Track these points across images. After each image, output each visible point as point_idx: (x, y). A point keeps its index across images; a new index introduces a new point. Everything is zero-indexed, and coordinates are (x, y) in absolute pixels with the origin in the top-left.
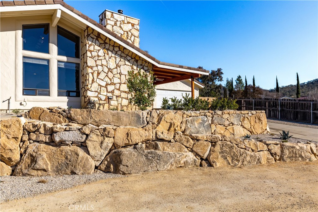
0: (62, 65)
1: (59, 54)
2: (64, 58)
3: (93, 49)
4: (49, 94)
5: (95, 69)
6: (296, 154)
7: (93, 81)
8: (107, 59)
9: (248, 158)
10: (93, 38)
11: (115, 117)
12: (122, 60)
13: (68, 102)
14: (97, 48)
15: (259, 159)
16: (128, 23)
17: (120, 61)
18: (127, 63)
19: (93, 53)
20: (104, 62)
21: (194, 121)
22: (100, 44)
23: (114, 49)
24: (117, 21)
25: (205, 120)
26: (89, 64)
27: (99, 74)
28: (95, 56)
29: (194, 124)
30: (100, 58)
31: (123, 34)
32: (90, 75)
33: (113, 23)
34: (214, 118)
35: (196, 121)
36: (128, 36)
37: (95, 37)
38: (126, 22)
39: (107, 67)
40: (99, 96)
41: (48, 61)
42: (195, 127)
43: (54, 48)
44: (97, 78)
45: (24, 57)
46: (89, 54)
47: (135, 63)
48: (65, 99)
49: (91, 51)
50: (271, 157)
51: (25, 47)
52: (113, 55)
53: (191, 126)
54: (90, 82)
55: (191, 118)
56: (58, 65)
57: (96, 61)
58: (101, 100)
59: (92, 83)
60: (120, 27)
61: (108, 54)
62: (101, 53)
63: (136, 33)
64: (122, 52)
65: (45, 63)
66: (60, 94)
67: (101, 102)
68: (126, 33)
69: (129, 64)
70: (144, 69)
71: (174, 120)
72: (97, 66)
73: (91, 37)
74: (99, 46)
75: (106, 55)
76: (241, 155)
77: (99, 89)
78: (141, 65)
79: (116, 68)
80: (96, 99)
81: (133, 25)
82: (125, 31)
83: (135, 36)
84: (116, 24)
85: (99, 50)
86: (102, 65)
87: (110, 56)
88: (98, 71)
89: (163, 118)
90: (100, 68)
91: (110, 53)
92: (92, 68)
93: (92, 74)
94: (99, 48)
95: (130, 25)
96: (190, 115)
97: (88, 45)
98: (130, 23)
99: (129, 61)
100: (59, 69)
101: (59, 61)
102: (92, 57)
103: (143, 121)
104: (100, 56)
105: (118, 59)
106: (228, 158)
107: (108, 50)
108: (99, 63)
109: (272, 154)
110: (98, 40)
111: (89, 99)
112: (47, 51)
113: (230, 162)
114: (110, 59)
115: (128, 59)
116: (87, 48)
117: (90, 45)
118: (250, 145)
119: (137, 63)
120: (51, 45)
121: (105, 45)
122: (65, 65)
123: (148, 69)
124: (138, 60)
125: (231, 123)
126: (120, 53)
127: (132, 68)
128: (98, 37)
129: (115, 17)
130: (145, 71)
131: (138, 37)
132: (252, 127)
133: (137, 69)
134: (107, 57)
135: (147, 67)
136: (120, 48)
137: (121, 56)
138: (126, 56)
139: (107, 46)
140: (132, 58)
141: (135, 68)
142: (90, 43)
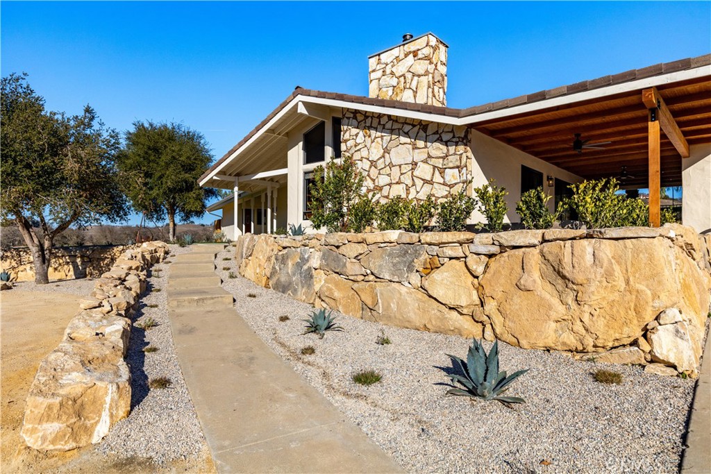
3: (349, 137)
8: (369, 144)
12: (394, 137)
14: (354, 131)
16: (406, 55)
17: (391, 140)
18: (403, 139)
19: (349, 143)
20: (364, 153)
22: (359, 123)
23: (380, 121)
24: (387, 64)
28: (351, 147)
30: (358, 148)
31: (395, 84)
33: (379, 74)
34: (321, 254)
36: (405, 82)
38: (402, 56)
39: (368, 159)
42: (288, 273)
43: (329, 151)
45: (306, 173)
47: (422, 133)
49: (346, 142)
51: (306, 161)
52: (379, 134)
53: (280, 269)
57: (352, 156)
60: (392, 73)
61: (370, 136)
62: (360, 137)
63: (421, 67)
64: (393, 121)
68: (402, 79)
69: (408, 140)
70: (442, 140)
73: (347, 118)
74: (357, 128)
75: (367, 138)
78: (434, 134)
79: (383, 156)
81: (415, 54)
82: (400, 77)
83: (419, 76)
84: (384, 73)
85: (357, 135)
86: (361, 159)
87: (373, 137)
90: (358, 165)
91: (373, 132)
94: (358, 130)
95: (411, 55)
97: (342, 133)
98: (410, 52)
99: (407, 134)
104: (359, 144)
105: (387, 137)
107: (370, 128)
108: (357, 156)
112: (322, 157)
114: (373, 144)
115: (406, 131)
116: (342, 137)
117: (346, 132)
119: (425, 132)
120: (326, 148)
121: (365, 123)
123: (454, 137)
124: (428, 125)
125: (372, 274)
126: (389, 125)
127: (415, 148)
128: (356, 112)
129: (383, 61)
130: (446, 144)
131: (427, 73)
132: (491, 306)
133: (426, 147)
134: (368, 140)
135: (452, 131)
136: (389, 116)
137: (392, 131)
138: (400, 126)
139: (369, 121)
140: (414, 126)
141: (421, 144)
142: (345, 127)
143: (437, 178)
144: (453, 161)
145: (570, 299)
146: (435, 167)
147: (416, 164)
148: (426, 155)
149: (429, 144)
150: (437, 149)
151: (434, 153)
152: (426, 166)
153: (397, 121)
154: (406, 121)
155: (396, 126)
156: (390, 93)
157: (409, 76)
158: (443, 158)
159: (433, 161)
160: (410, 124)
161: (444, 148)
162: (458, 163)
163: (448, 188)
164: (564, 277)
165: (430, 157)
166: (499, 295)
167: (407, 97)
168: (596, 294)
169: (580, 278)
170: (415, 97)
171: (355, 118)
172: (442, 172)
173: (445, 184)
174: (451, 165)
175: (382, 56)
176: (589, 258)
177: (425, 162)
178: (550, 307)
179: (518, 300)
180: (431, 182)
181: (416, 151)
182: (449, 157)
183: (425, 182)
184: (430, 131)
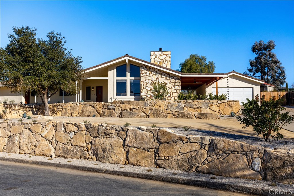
0: (132, 82)
1: (131, 76)
2: (133, 78)
3: (143, 73)
4: (126, 95)
5: (145, 82)
6: (185, 116)
7: (144, 88)
8: (151, 76)
9: (162, 116)
10: (144, 67)
11: (137, 104)
12: (160, 75)
13: (134, 99)
14: (146, 71)
15: (166, 116)
16: (164, 54)
17: (159, 76)
18: (163, 76)
19: (143, 74)
20: (150, 78)
21: (173, 105)
23: (155, 70)
24: (157, 55)
25: (180, 105)
26: (141, 80)
27: (147, 84)
28: (145, 76)
29: (173, 107)
30: (147, 76)
31: (160, 61)
32: (142, 85)
33: (154, 57)
34: (186, 104)
35: (174, 105)
36: (163, 61)
37: (145, 67)
38: (162, 54)
39: (151, 80)
40: (147, 95)
41: (126, 80)
42: (173, 108)
43: (128, 74)
44: (146, 86)
45: (117, 80)
46: (141, 75)
47: (168, 75)
48: (133, 97)
49: (142, 74)
50: (173, 116)
51: (117, 76)
52: (155, 74)
53: (170, 108)
54: (142, 89)
55: (171, 104)
56: (130, 81)
57: (145, 78)
58: (148, 97)
59: (143, 89)
60: (159, 58)
61: (151, 74)
62: (148, 73)
63: (168, 59)
65: (125, 81)
66: (131, 95)
67: (148, 98)
68: (162, 60)
69: (164, 77)
70: (174, 79)
71: (161, 105)
72: (146, 80)
75: (150, 74)
76: (160, 114)
77: (147, 92)
79: (156, 80)
80: (145, 97)
81: (166, 55)
83: (168, 61)
84: (156, 57)
85: (147, 73)
86: (148, 80)
87: (153, 74)
88: (146, 83)
89: (156, 104)
90: (147, 81)
91: (153, 73)
92: (143, 82)
93: (143, 84)
94: (147, 71)
95: (165, 55)
96: (170, 102)
97: (141, 71)
98: (165, 54)
99: (164, 75)
100: (131, 83)
101: (130, 80)
102: (143, 76)
103: (147, 105)
104: (147, 75)
105: (157, 75)
106: (155, 115)
107: (151, 71)
108: (147, 79)
109: (173, 115)
110: (146, 68)
111: (142, 97)
112: (125, 76)
113: (155, 117)
114: (153, 76)
115: (164, 74)
116: (141, 72)
117: (142, 71)
118: (164, 111)
120: (127, 73)
122: (133, 81)
123: (177, 78)
124: (170, 74)
125: (200, 107)
126: (158, 72)
127: (166, 79)
128: (146, 66)
129: (156, 54)
130: (175, 79)
131: (170, 61)
132: (221, 110)
133: (169, 79)
134: (151, 75)
135: (177, 77)
136: (158, 69)
137: (159, 74)
138: (162, 73)
139: (151, 70)
140: (166, 73)
141: (168, 78)
142: (142, 70)
143: (173, 87)
144: (177, 84)
145: (231, 108)
146: (172, 85)
147: (167, 83)
148: (170, 82)
149: (170, 79)
150: (173, 80)
151: (172, 81)
152: (170, 84)
153: (160, 71)
154: (163, 72)
155: (160, 72)
156: (158, 63)
157: (164, 60)
158: (175, 83)
159: (172, 83)
160: (164, 73)
161: (175, 80)
162: (179, 85)
163: (176, 90)
164: (230, 106)
165: (171, 82)
166: (222, 109)
167: (164, 65)
168: (234, 108)
169: (232, 106)
170: (167, 66)
171: (146, 67)
172: (174, 86)
173: (175, 89)
174: (177, 85)
175: (155, 52)
176: (233, 104)
177: (170, 83)
178: (229, 110)
179: (225, 109)
180: (171, 89)
181: (167, 80)
182: (176, 83)
183: (170, 88)
184: (171, 76)
